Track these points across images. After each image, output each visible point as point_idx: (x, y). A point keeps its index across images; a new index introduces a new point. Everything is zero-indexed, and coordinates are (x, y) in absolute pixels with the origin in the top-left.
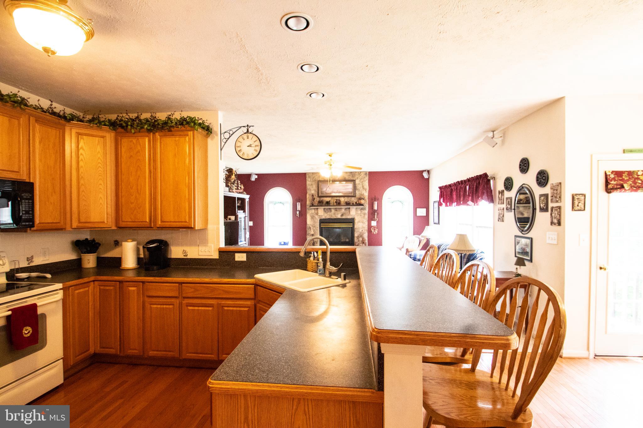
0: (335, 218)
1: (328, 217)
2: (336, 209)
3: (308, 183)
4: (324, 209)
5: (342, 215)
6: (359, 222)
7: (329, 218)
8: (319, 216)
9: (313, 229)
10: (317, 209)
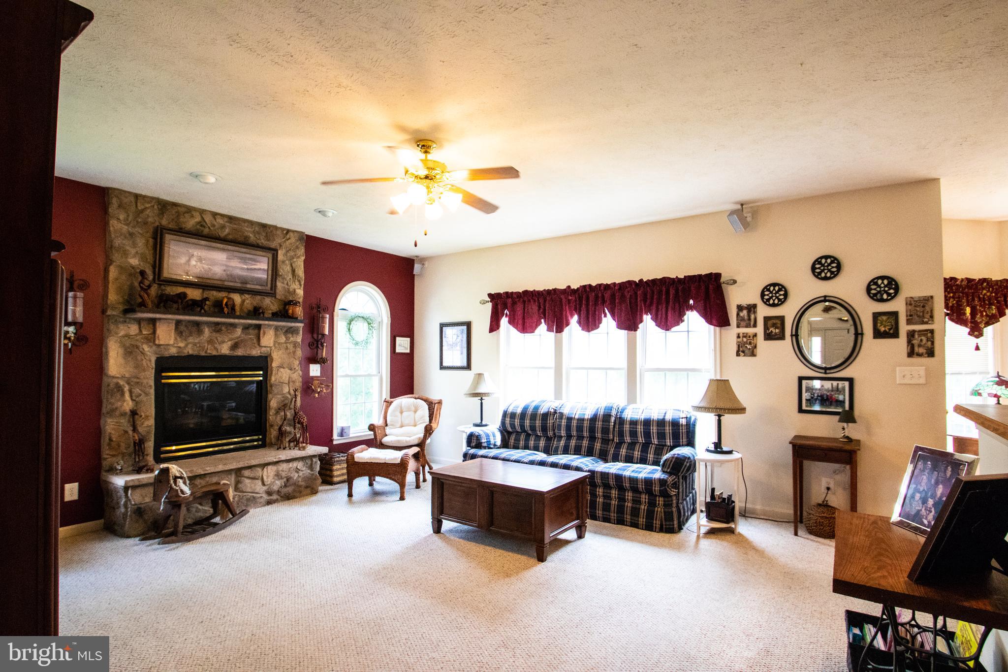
0: (215, 353)
1: (189, 350)
2: (217, 328)
3: (115, 225)
4: (178, 323)
5: (235, 346)
6: (281, 366)
7: (191, 352)
8: (154, 348)
9: (131, 392)
10: (153, 322)
